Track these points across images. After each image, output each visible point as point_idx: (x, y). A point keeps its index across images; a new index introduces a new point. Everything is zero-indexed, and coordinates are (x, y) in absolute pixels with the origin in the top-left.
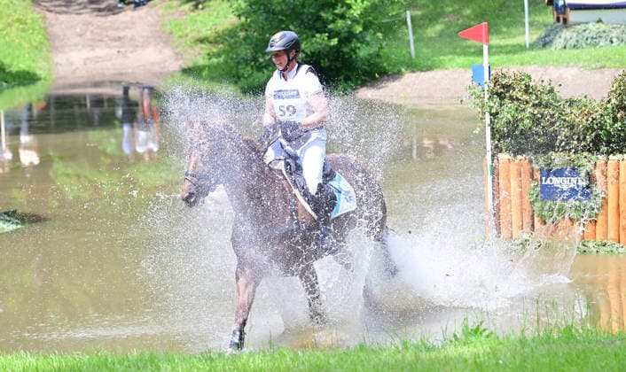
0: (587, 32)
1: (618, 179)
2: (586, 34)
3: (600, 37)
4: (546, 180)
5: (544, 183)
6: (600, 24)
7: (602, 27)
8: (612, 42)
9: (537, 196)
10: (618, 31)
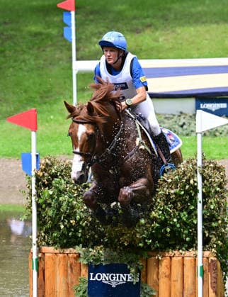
1: (169, 276)
5: (91, 279)
9: (84, 293)
10: (170, 121)
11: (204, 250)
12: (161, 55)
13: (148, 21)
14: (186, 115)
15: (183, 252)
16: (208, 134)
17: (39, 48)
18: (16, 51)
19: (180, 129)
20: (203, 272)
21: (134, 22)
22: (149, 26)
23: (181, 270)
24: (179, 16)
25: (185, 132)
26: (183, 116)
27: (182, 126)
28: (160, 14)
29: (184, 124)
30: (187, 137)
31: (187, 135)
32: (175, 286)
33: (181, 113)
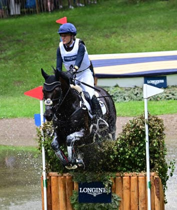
1: (129, 189)
3: (117, 96)
6: (118, 88)
7: (119, 90)
9: (76, 200)
10: (129, 92)
11: (150, 172)
12: (122, 51)
13: (114, 30)
14: (138, 87)
15: (138, 173)
16: (152, 99)
17: (45, 49)
18: (31, 51)
19: (135, 97)
20: (151, 186)
21: (105, 30)
22: (114, 33)
23: (136, 184)
24: (132, 26)
25: (138, 99)
26: (136, 89)
27: (136, 95)
28: (122, 25)
29: (137, 93)
30: (139, 102)
31: (140, 100)
32: (133, 195)
33: (136, 86)
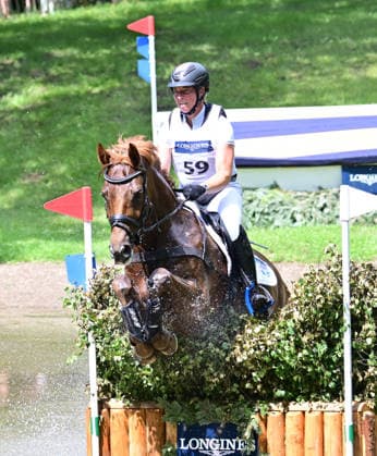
0: (255, 203)
1: (302, 442)
2: (252, 207)
3: (276, 212)
4: (186, 443)
5: (182, 447)
6: (275, 191)
7: (279, 195)
8: (295, 221)
10: (304, 202)
12: (287, 101)
14: (328, 191)
15: (324, 404)
16: (362, 220)
17: (101, 93)
19: (320, 213)
20: (354, 435)
23: (319, 431)
25: (326, 219)
26: (323, 194)
27: (322, 209)
29: (325, 206)
31: (330, 222)
33: (320, 188)
